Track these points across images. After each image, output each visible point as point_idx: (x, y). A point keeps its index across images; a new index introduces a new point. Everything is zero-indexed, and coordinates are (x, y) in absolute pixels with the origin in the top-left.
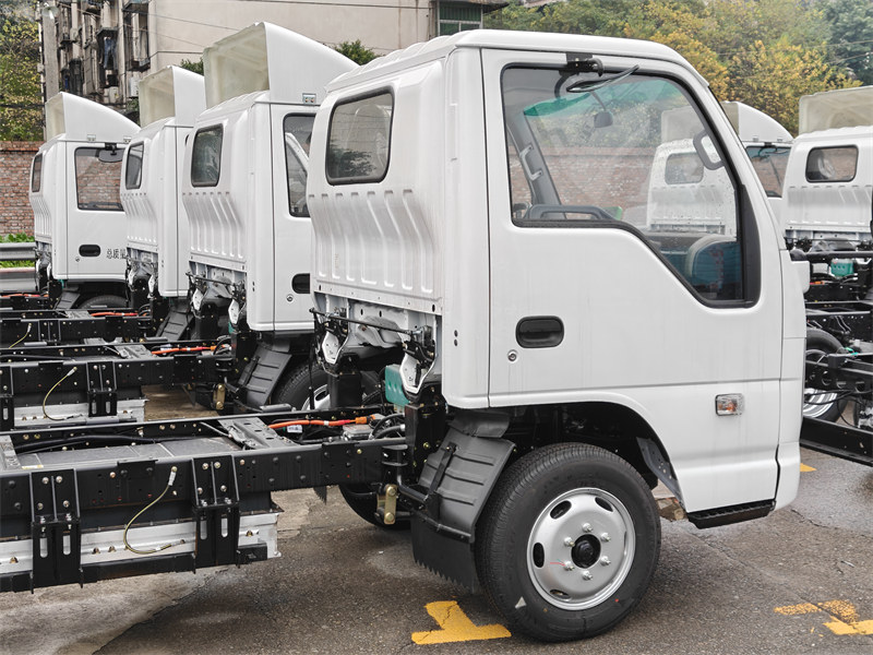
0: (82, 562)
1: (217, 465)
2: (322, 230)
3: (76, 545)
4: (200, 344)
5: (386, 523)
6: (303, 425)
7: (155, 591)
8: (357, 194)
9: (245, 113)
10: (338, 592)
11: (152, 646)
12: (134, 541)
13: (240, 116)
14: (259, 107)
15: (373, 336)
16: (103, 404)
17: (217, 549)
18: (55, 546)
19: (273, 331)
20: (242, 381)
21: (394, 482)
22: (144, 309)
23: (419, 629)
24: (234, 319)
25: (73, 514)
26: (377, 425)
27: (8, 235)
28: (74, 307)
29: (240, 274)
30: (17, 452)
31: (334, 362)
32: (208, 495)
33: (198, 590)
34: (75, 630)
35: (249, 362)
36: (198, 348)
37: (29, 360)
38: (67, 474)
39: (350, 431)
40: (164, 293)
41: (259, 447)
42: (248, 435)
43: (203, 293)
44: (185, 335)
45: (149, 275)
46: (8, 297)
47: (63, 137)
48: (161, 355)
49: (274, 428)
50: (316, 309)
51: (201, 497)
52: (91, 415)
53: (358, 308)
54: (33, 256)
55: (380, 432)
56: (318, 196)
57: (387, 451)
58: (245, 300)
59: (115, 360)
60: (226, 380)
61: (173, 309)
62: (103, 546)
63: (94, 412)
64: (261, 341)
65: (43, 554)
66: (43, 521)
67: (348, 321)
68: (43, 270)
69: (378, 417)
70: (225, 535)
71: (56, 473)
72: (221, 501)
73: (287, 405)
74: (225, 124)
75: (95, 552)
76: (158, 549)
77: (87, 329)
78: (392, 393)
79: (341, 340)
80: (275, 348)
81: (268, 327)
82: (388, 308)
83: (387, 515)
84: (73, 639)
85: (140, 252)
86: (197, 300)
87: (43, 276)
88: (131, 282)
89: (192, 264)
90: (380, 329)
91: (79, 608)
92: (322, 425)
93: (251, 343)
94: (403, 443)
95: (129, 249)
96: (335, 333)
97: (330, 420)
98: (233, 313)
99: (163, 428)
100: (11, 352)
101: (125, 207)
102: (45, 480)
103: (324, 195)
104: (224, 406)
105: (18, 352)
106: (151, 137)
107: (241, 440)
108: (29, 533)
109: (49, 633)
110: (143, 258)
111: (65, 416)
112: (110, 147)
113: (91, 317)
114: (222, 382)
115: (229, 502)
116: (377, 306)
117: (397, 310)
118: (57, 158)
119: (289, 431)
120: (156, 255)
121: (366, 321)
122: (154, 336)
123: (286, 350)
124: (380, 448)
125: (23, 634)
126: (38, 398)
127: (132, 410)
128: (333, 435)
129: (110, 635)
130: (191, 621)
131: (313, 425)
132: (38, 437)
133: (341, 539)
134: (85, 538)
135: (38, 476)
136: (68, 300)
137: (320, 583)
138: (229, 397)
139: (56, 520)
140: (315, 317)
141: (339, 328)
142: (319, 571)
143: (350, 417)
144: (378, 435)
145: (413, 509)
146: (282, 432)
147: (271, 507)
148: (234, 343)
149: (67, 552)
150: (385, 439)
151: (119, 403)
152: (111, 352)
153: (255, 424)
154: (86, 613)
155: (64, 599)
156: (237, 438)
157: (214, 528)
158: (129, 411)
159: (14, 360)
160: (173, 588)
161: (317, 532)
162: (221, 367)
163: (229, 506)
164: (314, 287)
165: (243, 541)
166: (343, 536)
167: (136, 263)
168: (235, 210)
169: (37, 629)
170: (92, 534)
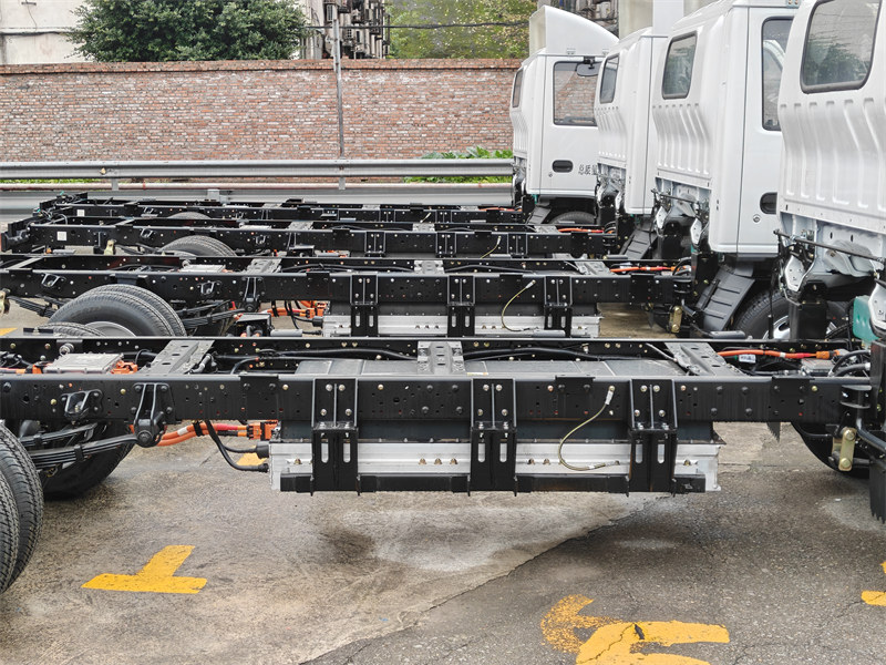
0: (517, 471)
1: (657, 388)
2: (793, 145)
3: (512, 453)
4: (660, 264)
5: (841, 469)
6: (757, 355)
7: (593, 509)
8: (833, 103)
9: (721, 18)
10: (784, 536)
11: (584, 563)
12: (569, 456)
13: (715, 22)
14: (737, 11)
15: (843, 264)
16: (558, 317)
17: (652, 474)
18: (492, 452)
19: (736, 254)
20: (700, 305)
21: (853, 425)
22: (611, 225)
23: (870, 588)
24: (695, 240)
25: (510, 423)
26: (839, 362)
27: (494, 152)
28: (544, 222)
29: (705, 192)
30: (465, 358)
31: (796, 289)
32: (645, 418)
33: (636, 514)
34: (512, 536)
35: (709, 285)
36: (658, 267)
37: (493, 271)
38: (507, 383)
39: (809, 366)
40: (630, 210)
41: (703, 374)
42: (694, 361)
43: (667, 211)
44: (648, 254)
45: (617, 191)
46: (485, 210)
47: (543, 51)
48: (619, 273)
49: (724, 356)
50: (781, 231)
51: (637, 419)
52: (546, 328)
53: (827, 231)
54: (511, 172)
55: (841, 369)
56: (790, 106)
57: (847, 391)
58: (708, 219)
59: (572, 275)
60: (683, 302)
61: (638, 227)
62: (538, 457)
63: (549, 326)
64: (723, 263)
65: (481, 459)
66: (481, 427)
67: (815, 245)
68: (518, 186)
69: (842, 352)
70: (661, 461)
71: (496, 382)
72: (658, 426)
73: (741, 333)
74: (700, 31)
75: (530, 462)
76: (592, 467)
77: (553, 244)
78: (860, 327)
79: (807, 266)
80: (737, 272)
81: (731, 249)
82: (861, 232)
83: (843, 460)
84: (508, 545)
85: (610, 168)
86: (660, 219)
87: (519, 191)
88: (599, 199)
89: (658, 180)
90: (851, 256)
91: (517, 515)
92: (778, 357)
93: (712, 264)
94: (867, 383)
95: (599, 165)
96: (801, 258)
97: (787, 352)
98: (695, 232)
99: (608, 346)
100: (477, 262)
101: (598, 123)
102: (486, 387)
103: (797, 105)
104: (680, 329)
105: (484, 263)
106: (628, 48)
107: (686, 365)
108: (468, 437)
109: (487, 536)
110: (613, 174)
111: (521, 327)
112: (588, 61)
113: (558, 233)
114: (679, 304)
115: (666, 427)
116: (849, 229)
117: (871, 234)
118: (537, 73)
119: (741, 360)
120: (624, 170)
121: (835, 246)
122: (618, 253)
123: (749, 274)
124: (839, 387)
125: (463, 533)
126: (498, 308)
127: (586, 326)
128: (790, 369)
129: (544, 547)
130: (625, 544)
131: (768, 356)
132: (487, 345)
133: (795, 480)
134: (520, 448)
135: (479, 382)
136: (540, 214)
137: (765, 523)
138: (685, 320)
139: (494, 427)
140: (780, 240)
141: (805, 252)
142: (766, 511)
143: (811, 350)
144: (838, 372)
145: (872, 457)
146: (732, 361)
147: (713, 437)
148: (695, 264)
149: (503, 459)
150: (847, 377)
151: (573, 318)
152: (571, 268)
153: (705, 348)
154: (524, 521)
155: (505, 505)
156: (682, 363)
157: (650, 453)
158: (584, 327)
159: (480, 270)
160: (611, 509)
161: (769, 470)
162: (679, 288)
163: (666, 432)
164: (780, 207)
165: (680, 470)
166: (797, 478)
167: (606, 180)
168: (703, 123)
169: (477, 530)
170: (528, 445)
